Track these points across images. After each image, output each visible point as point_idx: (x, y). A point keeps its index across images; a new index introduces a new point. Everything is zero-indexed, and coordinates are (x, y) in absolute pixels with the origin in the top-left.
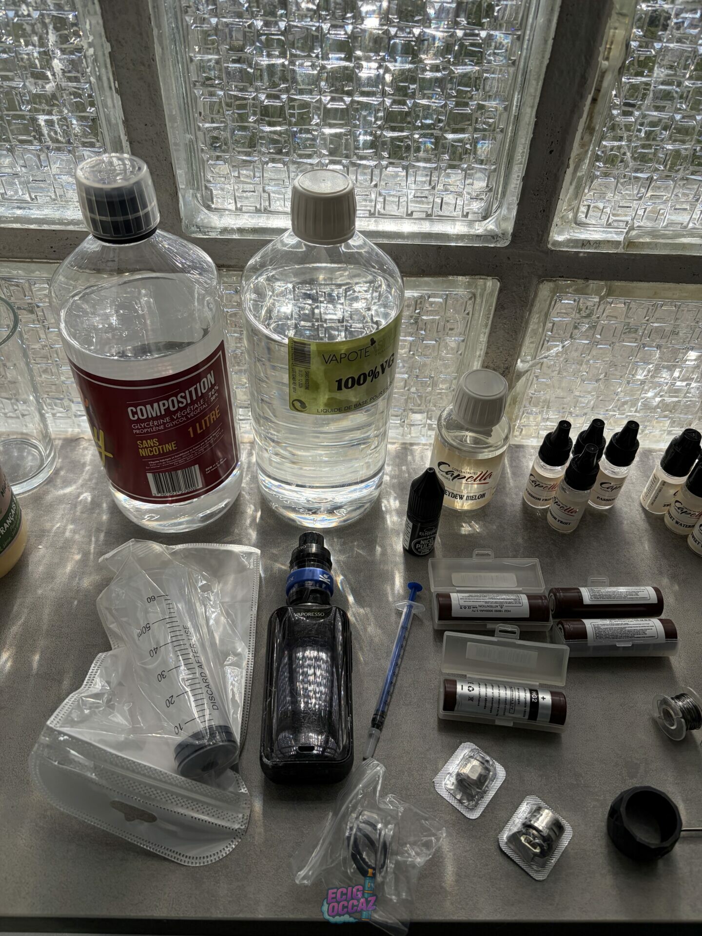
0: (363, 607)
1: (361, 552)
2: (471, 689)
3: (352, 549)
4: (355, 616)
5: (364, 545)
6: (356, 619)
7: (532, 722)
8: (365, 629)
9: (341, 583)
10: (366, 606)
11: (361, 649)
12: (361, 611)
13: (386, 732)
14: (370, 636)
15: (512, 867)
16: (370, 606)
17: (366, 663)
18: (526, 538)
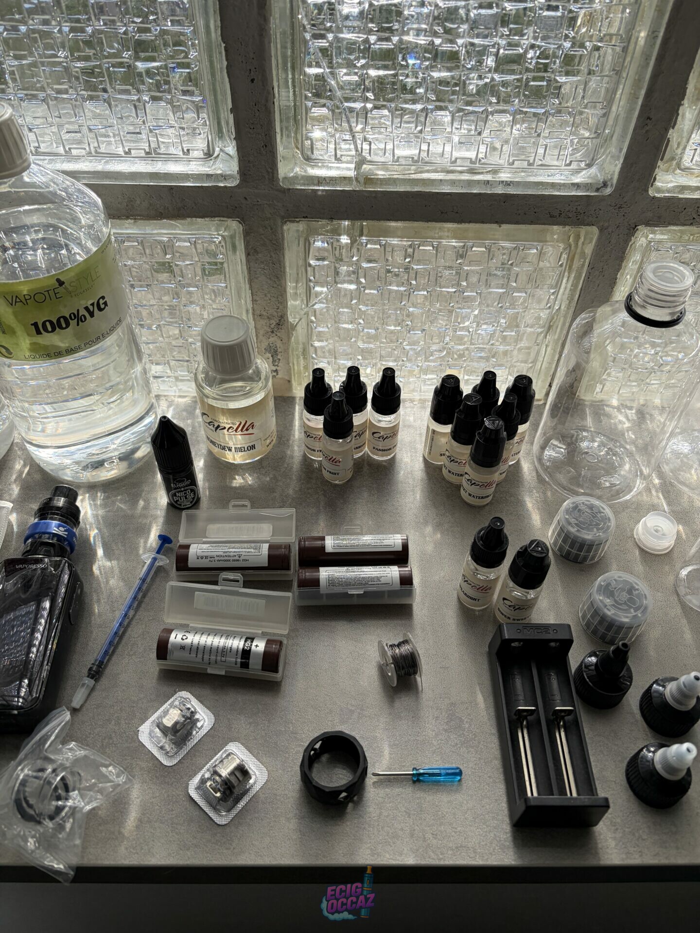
0: (111, 561)
1: (122, 506)
2: (184, 637)
3: (114, 503)
4: (100, 570)
5: (127, 499)
6: (101, 572)
7: (245, 671)
8: (107, 582)
9: (94, 537)
10: (114, 560)
11: (99, 601)
12: (108, 564)
13: (104, 681)
14: (111, 589)
15: (197, 813)
16: (118, 559)
17: (100, 615)
18: (296, 489)
